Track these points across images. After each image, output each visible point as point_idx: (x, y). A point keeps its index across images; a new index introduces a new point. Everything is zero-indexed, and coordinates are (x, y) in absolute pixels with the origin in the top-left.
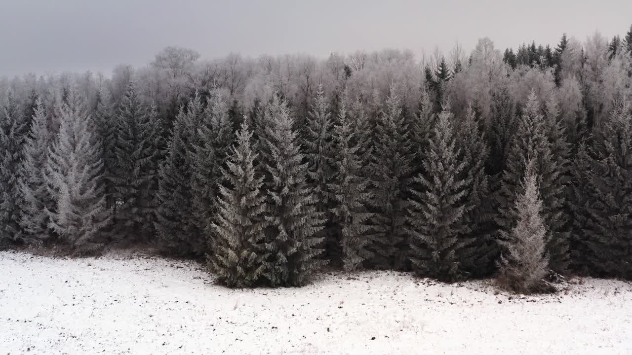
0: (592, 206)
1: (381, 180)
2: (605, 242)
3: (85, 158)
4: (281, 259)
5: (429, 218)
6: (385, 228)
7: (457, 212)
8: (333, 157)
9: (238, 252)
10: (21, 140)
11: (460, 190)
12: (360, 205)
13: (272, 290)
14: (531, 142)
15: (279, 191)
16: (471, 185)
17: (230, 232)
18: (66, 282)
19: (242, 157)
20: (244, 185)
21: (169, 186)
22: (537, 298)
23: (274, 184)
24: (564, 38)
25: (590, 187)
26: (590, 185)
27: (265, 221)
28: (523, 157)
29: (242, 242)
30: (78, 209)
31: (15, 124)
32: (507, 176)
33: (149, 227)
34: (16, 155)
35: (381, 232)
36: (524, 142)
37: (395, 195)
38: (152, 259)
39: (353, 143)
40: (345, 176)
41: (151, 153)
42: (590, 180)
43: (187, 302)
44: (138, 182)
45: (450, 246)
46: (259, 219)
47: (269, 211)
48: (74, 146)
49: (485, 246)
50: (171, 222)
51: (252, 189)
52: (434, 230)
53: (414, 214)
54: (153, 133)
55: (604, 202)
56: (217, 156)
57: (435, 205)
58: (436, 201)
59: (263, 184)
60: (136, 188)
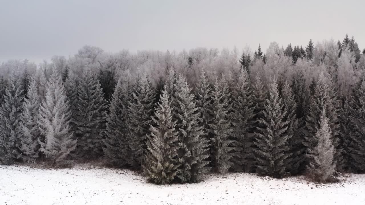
0: (353, 134)
1: (238, 121)
2: (361, 154)
3: (61, 110)
4: (188, 167)
5: (269, 143)
6: (240, 149)
7: (284, 139)
8: (212, 109)
9: (163, 163)
10: (21, 100)
11: (284, 127)
12: (226, 136)
13: (183, 185)
14: (323, 100)
15: (185, 128)
16: (289, 124)
17: (158, 152)
18: (59, 183)
19: (164, 109)
20: (165, 126)
21: (113, 127)
22: (331, 185)
23: (182, 124)
24: (311, 42)
25: (351, 124)
26: (352, 123)
27: (178, 145)
28: (318, 108)
29: (164, 158)
30: (57, 140)
31: (18, 90)
32: (310, 119)
33: (97, 150)
34: (18, 108)
35: (238, 151)
36: (319, 100)
37: (245, 130)
38: (103, 169)
39: (222, 101)
40: (218, 120)
41: (98, 107)
42: (351, 120)
43: (138, 193)
44: (91, 124)
45: (280, 158)
46: (174, 145)
47: (179, 140)
48: (55, 103)
49: (297, 158)
50: (114, 147)
51: (170, 127)
52: (270, 149)
53: (259, 141)
54: (99, 95)
55: (360, 132)
56: (145, 109)
57: (271, 135)
58: (272, 133)
59: (176, 125)
60: (90, 128)
